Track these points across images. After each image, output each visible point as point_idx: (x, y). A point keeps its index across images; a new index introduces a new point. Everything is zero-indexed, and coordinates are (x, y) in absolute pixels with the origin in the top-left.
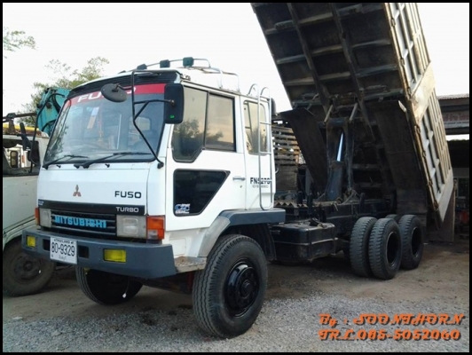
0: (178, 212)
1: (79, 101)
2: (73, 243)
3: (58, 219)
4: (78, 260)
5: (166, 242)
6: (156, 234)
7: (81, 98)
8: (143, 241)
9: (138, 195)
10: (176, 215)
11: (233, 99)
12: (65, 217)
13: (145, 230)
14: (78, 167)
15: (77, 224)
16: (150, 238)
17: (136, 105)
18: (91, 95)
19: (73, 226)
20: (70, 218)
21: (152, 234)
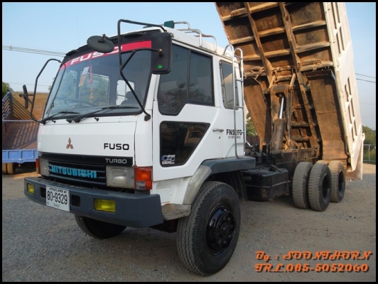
0: (165, 162)
1: (72, 63)
2: (66, 192)
3: (55, 169)
4: (70, 208)
5: (153, 192)
6: (144, 185)
7: (73, 61)
8: (131, 191)
9: (126, 147)
10: (163, 166)
11: (211, 58)
12: (60, 168)
13: (133, 181)
14: (70, 122)
15: (70, 174)
16: (138, 188)
17: (123, 55)
18: (82, 57)
19: (67, 176)
20: (64, 168)
21: (141, 185)
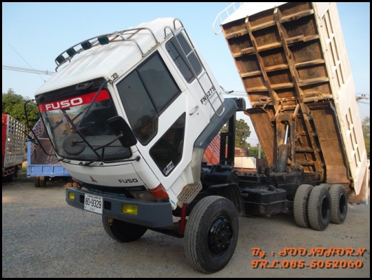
4: (103, 211)
